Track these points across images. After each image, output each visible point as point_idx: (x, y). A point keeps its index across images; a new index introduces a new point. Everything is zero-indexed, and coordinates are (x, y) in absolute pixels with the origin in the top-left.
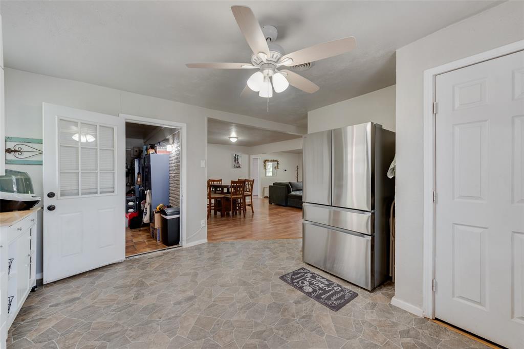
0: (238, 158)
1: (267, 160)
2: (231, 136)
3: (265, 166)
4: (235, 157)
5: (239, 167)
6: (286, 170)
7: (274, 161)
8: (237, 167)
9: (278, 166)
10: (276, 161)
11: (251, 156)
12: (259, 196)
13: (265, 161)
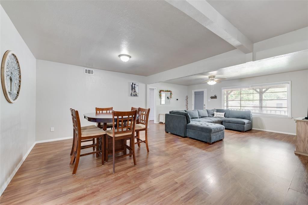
0: (135, 87)
1: (162, 91)
2: (122, 53)
3: (160, 96)
4: (132, 86)
5: (136, 95)
6: (177, 100)
7: (167, 91)
8: (134, 96)
9: (171, 96)
10: (169, 91)
11: (148, 85)
12: (155, 122)
13: (161, 91)
